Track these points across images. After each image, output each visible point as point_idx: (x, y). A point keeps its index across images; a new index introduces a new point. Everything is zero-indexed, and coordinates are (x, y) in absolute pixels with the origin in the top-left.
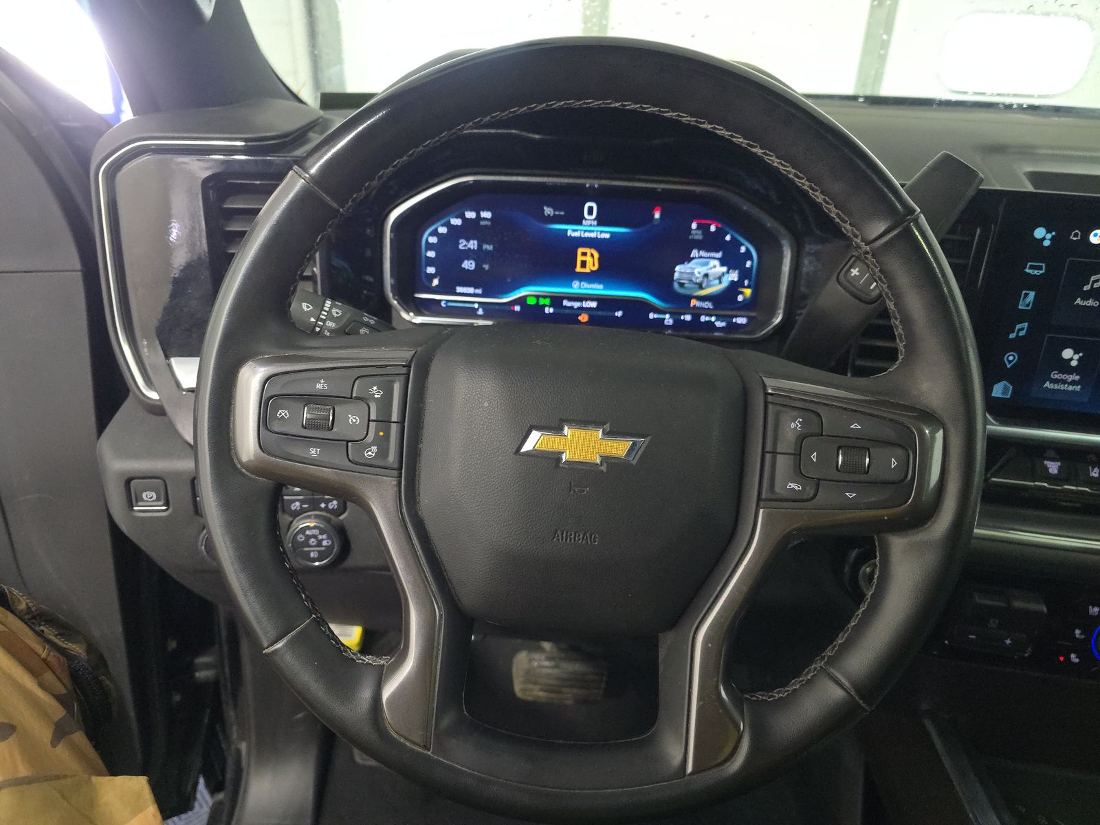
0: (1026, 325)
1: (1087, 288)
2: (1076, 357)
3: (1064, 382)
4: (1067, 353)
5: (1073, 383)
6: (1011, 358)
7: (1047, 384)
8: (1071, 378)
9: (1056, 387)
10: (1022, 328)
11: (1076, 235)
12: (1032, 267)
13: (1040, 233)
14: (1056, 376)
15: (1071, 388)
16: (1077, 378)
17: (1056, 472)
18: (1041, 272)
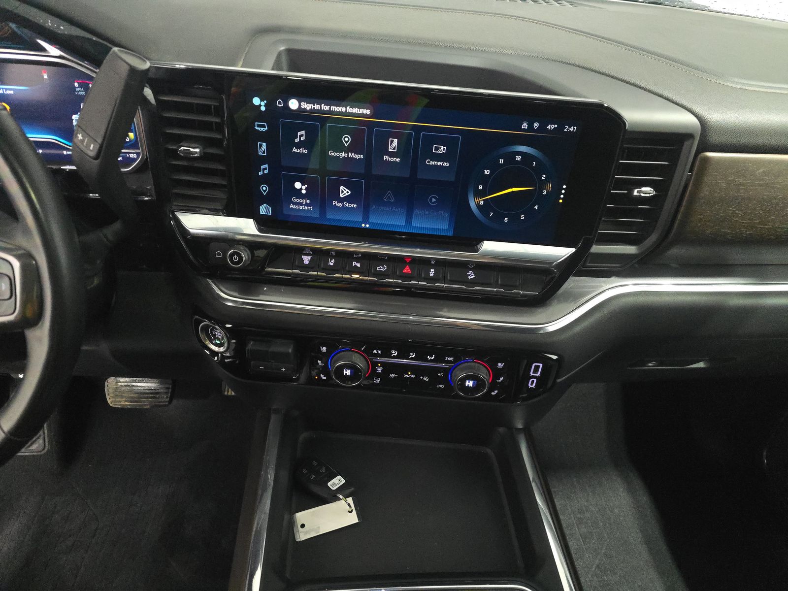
0: (267, 166)
1: (297, 140)
2: (304, 187)
3: (301, 204)
4: (298, 185)
5: (307, 205)
6: (264, 188)
7: (291, 206)
8: (305, 201)
9: (297, 207)
10: (265, 169)
11: (280, 103)
12: (258, 126)
13: (256, 101)
14: (295, 200)
15: (306, 208)
16: (308, 201)
17: (308, 262)
18: (265, 129)
